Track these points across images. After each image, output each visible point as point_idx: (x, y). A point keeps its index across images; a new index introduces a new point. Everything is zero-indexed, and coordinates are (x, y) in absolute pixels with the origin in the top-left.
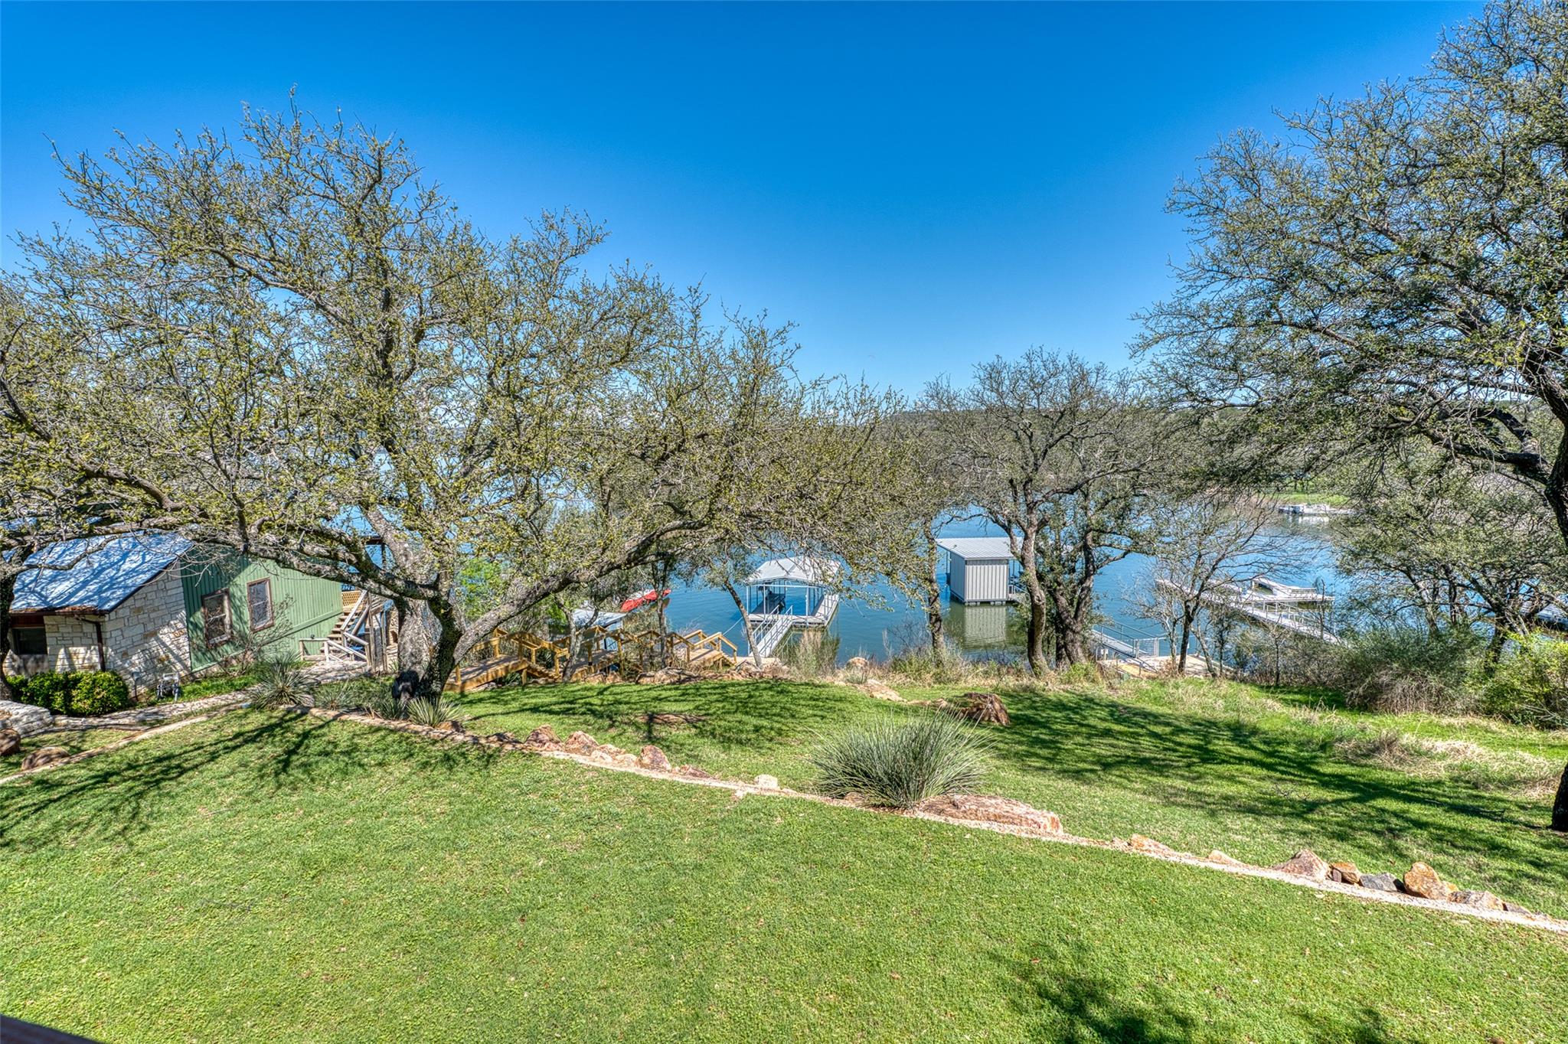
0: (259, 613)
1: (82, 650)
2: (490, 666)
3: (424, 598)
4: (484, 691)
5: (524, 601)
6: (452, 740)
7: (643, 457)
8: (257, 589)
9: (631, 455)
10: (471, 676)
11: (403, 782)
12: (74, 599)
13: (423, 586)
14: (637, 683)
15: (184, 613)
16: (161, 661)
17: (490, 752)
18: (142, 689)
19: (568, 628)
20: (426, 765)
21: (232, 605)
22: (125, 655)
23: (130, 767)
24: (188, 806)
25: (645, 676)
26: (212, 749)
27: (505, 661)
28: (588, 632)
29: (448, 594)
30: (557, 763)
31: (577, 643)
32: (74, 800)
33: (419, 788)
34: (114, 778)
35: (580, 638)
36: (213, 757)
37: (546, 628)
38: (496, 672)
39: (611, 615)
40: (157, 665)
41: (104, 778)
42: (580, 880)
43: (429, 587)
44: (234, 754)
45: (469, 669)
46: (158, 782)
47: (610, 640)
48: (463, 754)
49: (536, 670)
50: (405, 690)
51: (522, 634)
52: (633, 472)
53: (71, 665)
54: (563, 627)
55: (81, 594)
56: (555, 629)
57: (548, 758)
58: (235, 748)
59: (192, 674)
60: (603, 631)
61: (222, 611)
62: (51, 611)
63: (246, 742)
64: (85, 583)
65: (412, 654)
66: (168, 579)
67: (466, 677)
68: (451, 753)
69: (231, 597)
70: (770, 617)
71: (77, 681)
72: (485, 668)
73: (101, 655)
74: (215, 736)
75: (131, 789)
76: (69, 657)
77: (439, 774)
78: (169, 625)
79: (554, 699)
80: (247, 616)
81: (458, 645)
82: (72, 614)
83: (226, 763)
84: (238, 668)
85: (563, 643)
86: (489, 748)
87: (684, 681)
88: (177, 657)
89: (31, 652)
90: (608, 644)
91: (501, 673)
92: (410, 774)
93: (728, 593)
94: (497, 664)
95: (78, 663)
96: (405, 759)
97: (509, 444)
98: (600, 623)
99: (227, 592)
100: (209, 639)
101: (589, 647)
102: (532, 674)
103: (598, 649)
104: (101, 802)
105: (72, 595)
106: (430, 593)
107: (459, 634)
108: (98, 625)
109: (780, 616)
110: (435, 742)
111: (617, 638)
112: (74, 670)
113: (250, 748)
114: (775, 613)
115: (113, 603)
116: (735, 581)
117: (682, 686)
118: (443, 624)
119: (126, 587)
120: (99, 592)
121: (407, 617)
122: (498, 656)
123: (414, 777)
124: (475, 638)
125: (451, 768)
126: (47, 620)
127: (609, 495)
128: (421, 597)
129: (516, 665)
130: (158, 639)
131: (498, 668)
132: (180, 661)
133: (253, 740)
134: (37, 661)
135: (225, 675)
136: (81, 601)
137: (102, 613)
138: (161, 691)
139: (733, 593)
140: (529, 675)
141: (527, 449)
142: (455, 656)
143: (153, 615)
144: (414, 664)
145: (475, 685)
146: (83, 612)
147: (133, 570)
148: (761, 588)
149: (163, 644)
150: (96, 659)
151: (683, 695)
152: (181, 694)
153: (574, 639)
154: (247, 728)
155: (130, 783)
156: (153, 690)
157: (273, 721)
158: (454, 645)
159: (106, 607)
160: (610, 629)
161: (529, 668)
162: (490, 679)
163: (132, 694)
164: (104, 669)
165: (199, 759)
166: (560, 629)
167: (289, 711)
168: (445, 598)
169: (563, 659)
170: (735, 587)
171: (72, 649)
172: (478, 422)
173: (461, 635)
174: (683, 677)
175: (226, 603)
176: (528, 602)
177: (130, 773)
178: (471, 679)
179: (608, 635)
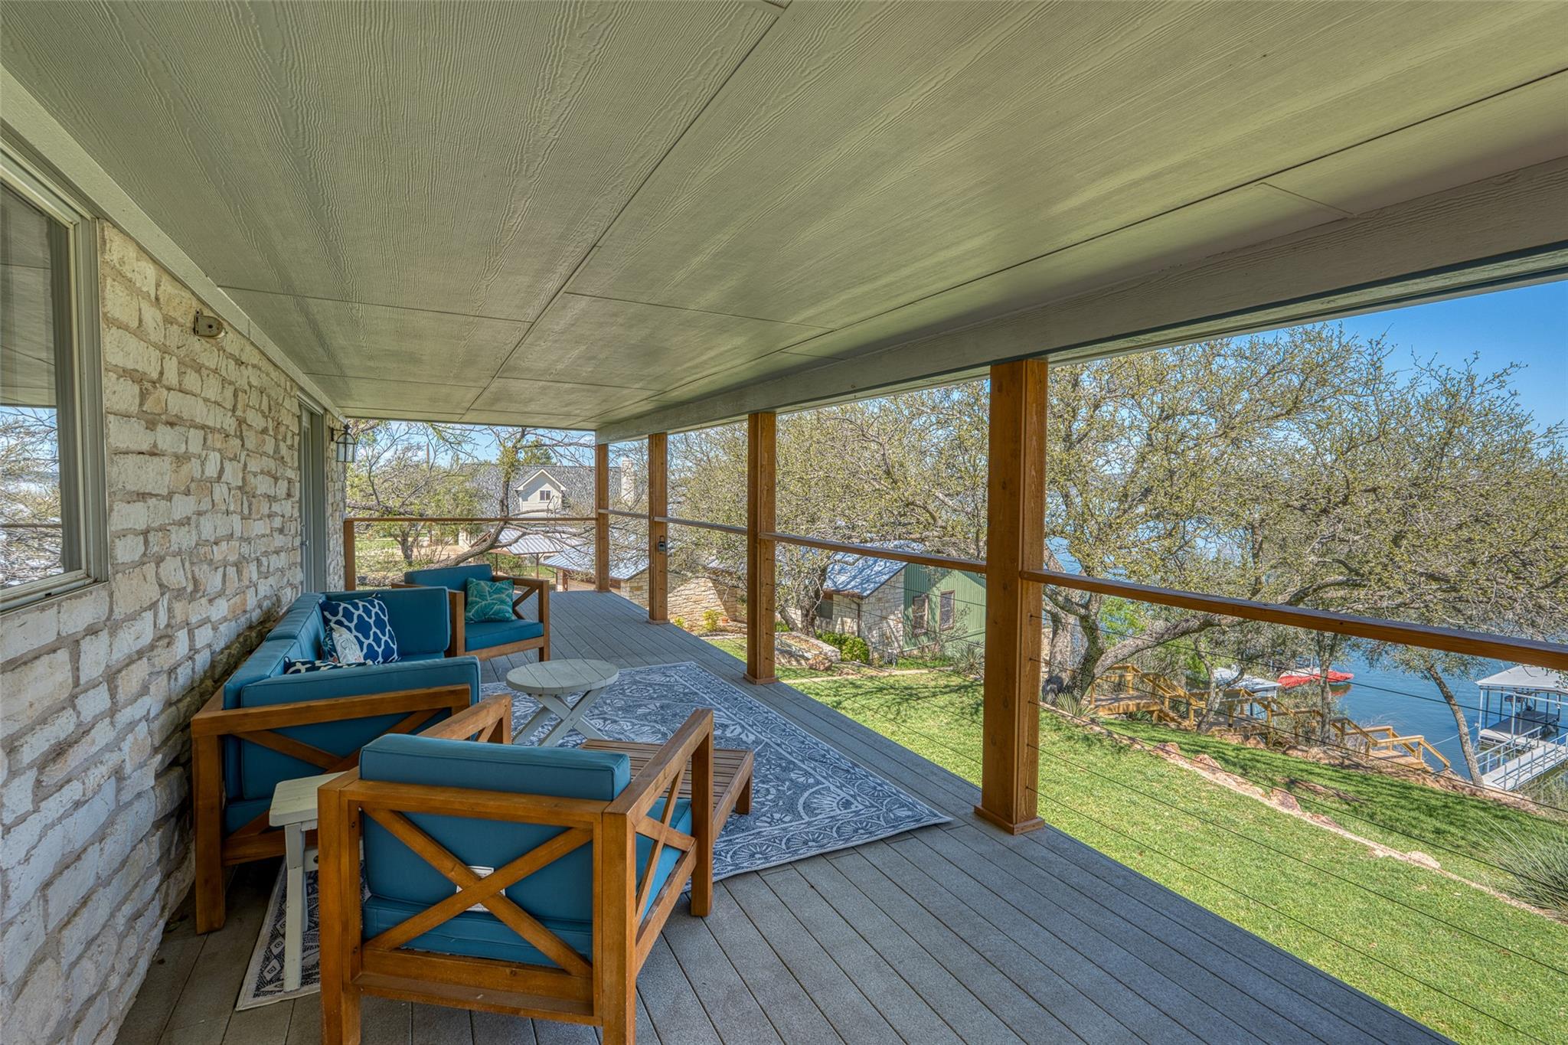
0: (946, 616)
1: (849, 620)
2: (1122, 699)
3: (1077, 615)
4: (1115, 719)
5: (1162, 635)
6: (1091, 728)
7: (1303, 508)
8: (947, 596)
9: (1288, 506)
10: (1104, 703)
11: (1054, 744)
12: (849, 586)
13: (1077, 604)
14: (1284, 753)
15: (902, 606)
16: (887, 638)
17: (1122, 745)
18: (876, 655)
19: (1207, 684)
20: (1070, 738)
21: (930, 607)
22: (870, 629)
23: (892, 688)
24: (925, 716)
25: (1295, 748)
26: (933, 690)
27: (1137, 698)
28: (1231, 692)
29: (1096, 614)
30: (1181, 770)
31: (1217, 700)
32: (868, 697)
33: (1066, 752)
34: (885, 691)
35: (1221, 694)
36: (934, 695)
37: (1184, 680)
38: (1128, 706)
39: (1259, 681)
40: (886, 640)
41: (881, 690)
42: (1193, 850)
43: (1082, 606)
44: (946, 696)
45: (1102, 697)
46: (907, 700)
47: (1257, 708)
48: (1099, 740)
49: (1168, 716)
50: (1052, 690)
51: (1157, 676)
52: (1295, 525)
53: (843, 629)
54: (1203, 682)
55: (853, 583)
56: (1193, 682)
57: (1174, 764)
58: (946, 693)
59: (902, 652)
60: (1249, 695)
61: (924, 611)
62: (838, 592)
63: (951, 691)
64: (855, 577)
65: (1060, 663)
66: (897, 581)
67: (1099, 703)
68: (1090, 736)
69: (930, 601)
70: (1521, 740)
71: (846, 640)
72: (1118, 700)
73: (859, 626)
74: (933, 683)
75: (894, 699)
76: (843, 624)
77: (1081, 747)
78: (894, 613)
79: (1185, 741)
80: (938, 618)
81: (1099, 663)
82: (847, 596)
83: (942, 700)
84: (930, 655)
85: (1201, 697)
86: (1121, 742)
87: (1348, 767)
88: (896, 638)
89: (825, 617)
90: (1255, 711)
91: (1132, 708)
92: (1059, 741)
93: (1432, 683)
94: (1129, 699)
95: (846, 628)
96: (1055, 730)
97: (1162, 492)
98: (1246, 687)
99: (928, 597)
100: (915, 627)
101: (1231, 708)
102: (1162, 717)
103: (1242, 712)
104: (882, 701)
105: (848, 583)
106: (1083, 611)
107: (1101, 652)
108: (859, 605)
109: (1542, 743)
110: (1077, 726)
111: (1266, 707)
112: (844, 633)
113: (954, 696)
114: (1532, 736)
115: (868, 592)
116: (1445, 670)
117: (1345, 771)
118: (1089, 640)
119: (875, 583)
120: (861, 584)
121: (1060, 631)
122: (1131, 692)
123: (1062, 743)
124: (1115, 660)
125: (1090, 746)
126: (835, 597)
127: (1261, 544)
128: (1075, 613)
129: (1148, 705)
130: (887, 622)
131: (1130, 703)
132: (897, 641)
133: (956, 691)
134: (827, 623)
135: (922, 657)
136: (852, 588)
137: (862, 598)
138: (886, 659)
139: (1440, 684)
140: (1160, 718)
141: (1178, 498)
142: (1095, 671)
143: (887, 605)
144: (1061, 671)
145: (1107, 712)
146: (853, 596)
147: (880, 572)
148: (1509, 698)
149: (890, 626)
150: (855, 628)
151: (1344, 778)
152: (897, 664)
153: (1213, 695)
154: (952, 684)
155: (893, 696)
156: (882, 657)
157: (967, 683)
158: (1096, 661)
159: (865, 594)
160: (1259, 695)
161: (1161, 711)
162: (1121, 711)
163: (871, 657)
164: (859, 636)
165: (927, 694)
166: (1198, 684)
167: (976, 680)
168: (1093, 618)
169: (1198, 713)
170: (1444, 677)
171: (845, 619)
172: (1135, 472)
173: (1103, 653)
174: (1347, 762)
175: (926, 604)
176: (1166, 637)
177: (892, 691)
178: (1103, 706)
179: (1255, 700)
